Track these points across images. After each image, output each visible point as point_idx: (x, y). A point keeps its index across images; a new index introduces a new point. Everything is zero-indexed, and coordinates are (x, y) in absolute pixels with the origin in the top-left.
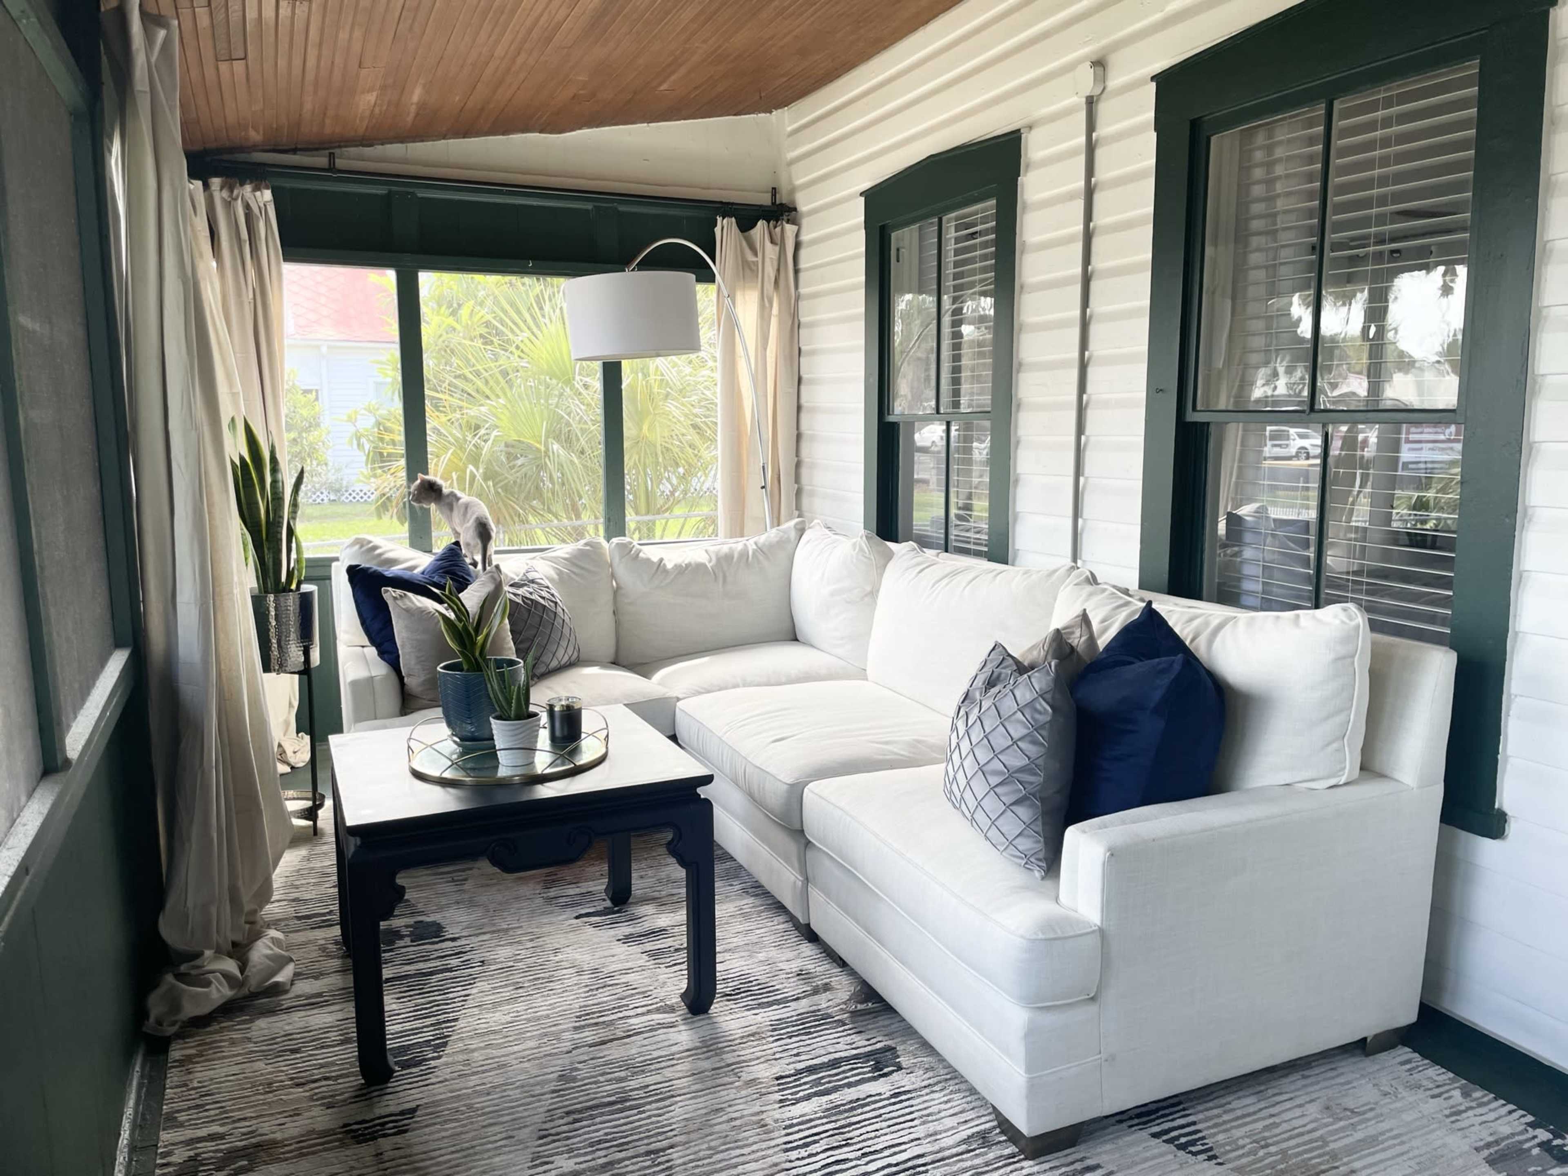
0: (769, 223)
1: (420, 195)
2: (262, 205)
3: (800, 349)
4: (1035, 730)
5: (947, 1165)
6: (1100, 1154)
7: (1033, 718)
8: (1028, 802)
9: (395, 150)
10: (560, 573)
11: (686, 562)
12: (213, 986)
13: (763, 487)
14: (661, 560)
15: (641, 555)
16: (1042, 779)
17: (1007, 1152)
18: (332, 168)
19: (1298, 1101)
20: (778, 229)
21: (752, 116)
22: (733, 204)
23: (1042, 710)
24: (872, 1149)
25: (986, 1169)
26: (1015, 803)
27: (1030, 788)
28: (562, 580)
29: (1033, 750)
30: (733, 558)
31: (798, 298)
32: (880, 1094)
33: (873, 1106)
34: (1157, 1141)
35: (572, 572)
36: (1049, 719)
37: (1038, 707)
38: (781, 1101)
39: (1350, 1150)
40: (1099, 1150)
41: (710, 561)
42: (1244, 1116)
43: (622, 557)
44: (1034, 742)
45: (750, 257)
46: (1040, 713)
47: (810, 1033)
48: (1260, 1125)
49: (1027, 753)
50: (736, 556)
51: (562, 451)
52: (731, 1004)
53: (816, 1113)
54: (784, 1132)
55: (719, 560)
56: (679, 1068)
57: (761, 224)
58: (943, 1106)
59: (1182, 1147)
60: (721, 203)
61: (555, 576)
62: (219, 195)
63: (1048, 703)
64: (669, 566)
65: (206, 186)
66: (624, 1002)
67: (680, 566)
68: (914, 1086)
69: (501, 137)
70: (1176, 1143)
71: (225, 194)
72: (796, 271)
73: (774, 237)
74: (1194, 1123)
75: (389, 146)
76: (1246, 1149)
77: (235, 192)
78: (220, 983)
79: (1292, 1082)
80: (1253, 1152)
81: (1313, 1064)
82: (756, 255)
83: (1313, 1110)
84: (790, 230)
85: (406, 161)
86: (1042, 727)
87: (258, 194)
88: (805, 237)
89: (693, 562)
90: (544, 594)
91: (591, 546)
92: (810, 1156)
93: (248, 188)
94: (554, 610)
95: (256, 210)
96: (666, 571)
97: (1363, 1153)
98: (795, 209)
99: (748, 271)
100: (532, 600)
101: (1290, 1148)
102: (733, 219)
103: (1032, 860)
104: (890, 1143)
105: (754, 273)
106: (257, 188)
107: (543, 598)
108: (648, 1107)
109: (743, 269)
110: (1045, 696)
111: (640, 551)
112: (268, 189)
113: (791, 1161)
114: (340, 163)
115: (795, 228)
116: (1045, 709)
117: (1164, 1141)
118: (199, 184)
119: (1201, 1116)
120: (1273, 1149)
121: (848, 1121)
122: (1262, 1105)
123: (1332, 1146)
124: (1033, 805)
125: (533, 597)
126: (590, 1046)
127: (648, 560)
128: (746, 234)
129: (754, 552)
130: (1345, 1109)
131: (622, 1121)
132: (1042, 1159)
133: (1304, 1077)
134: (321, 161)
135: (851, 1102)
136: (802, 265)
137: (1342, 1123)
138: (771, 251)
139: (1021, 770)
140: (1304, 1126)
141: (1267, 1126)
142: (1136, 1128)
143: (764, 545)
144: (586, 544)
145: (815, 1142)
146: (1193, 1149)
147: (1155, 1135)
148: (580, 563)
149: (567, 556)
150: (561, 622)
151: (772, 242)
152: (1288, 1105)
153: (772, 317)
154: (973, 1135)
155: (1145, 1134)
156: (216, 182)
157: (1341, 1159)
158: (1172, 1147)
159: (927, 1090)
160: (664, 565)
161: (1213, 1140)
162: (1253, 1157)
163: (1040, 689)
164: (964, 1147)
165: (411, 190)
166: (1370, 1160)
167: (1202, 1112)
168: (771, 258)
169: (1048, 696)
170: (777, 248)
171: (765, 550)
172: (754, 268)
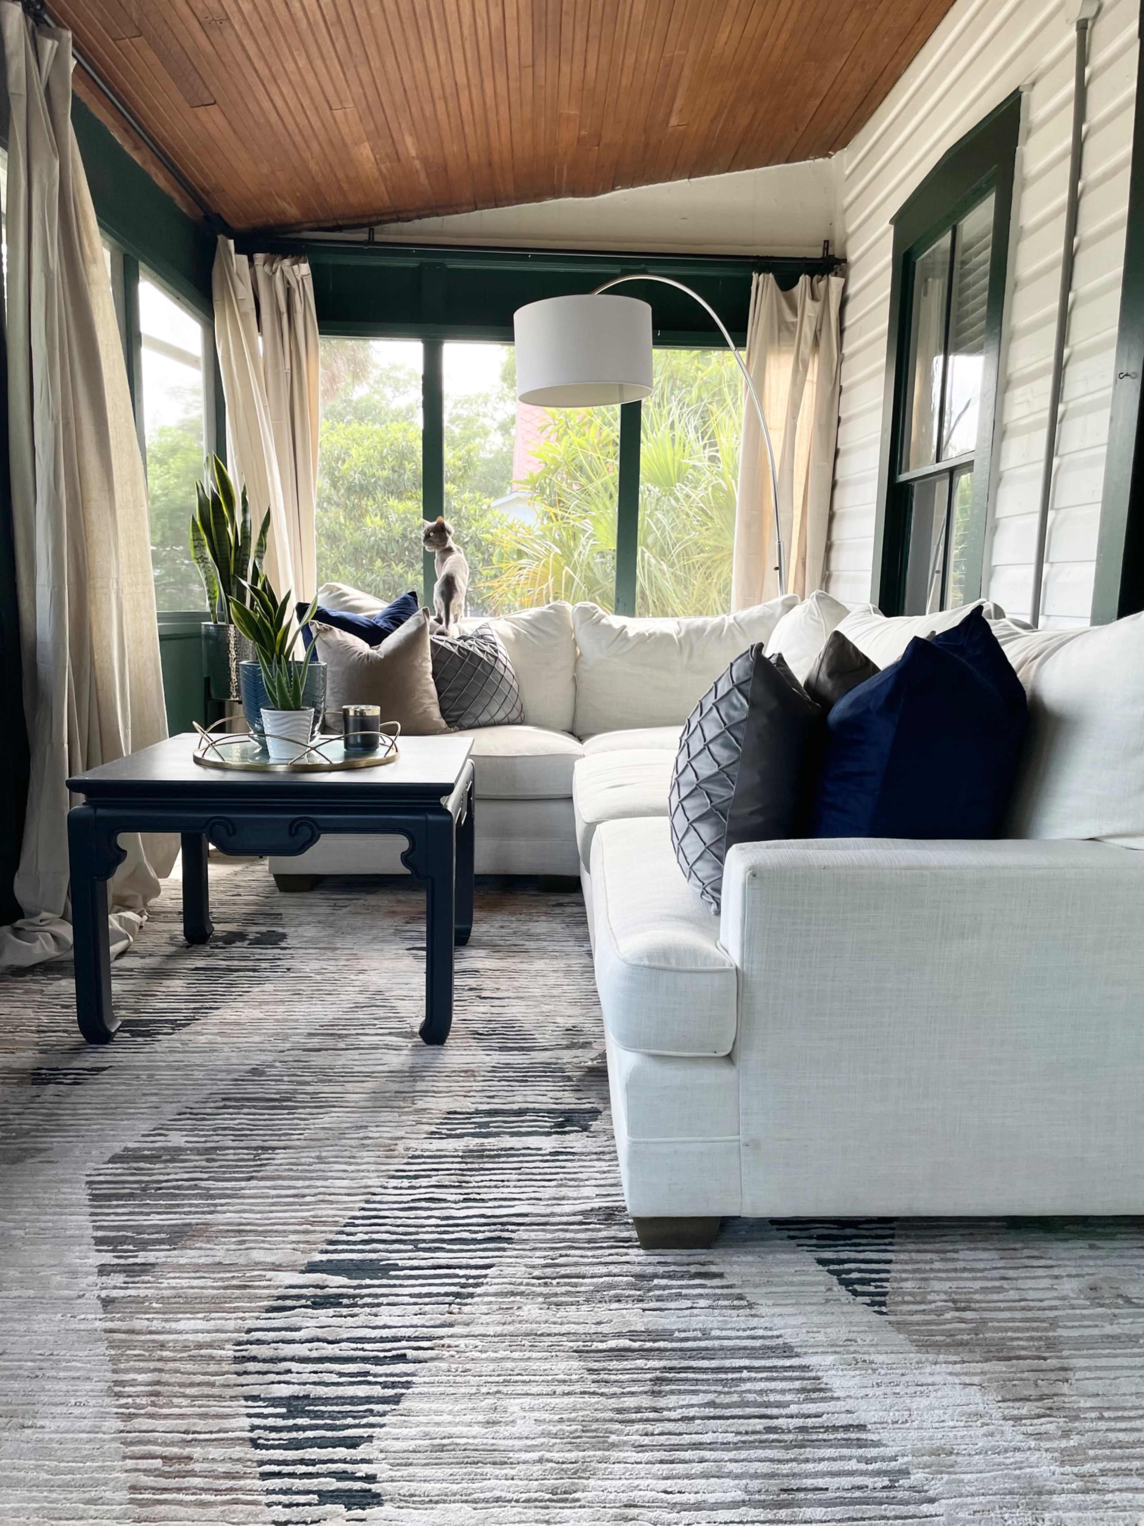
0: (812, 278)
1: (450, 266)
2: (299, 279)
3: (839, 419)
4: (728, 729)
5: (543, 1230)
6: (731, 1264)
7: (727, 715)
8: (713, 820)
9: (432, 223)
10: (517, 634)
11: (651, 631)
12: (38, 943)
13: (776, 569)
14: (624, 627)
15: (603, 621)
16: (733, 793)
17: (625, 1234)
18: (371, 241)
19: (1056, 1272)
20: (822, 284)
21: (808, 162)
22: (772, 258)
23: (739, 705)
24: (478, 1197)
25: (586, 1245)
26: (699, 819)
27: (717, 801)
28: (518, 641)
29: (723, 754)
30: (704, 630)
31: (841, 360)
32: (540, 1149)
33: (521, 1159)
34: (821, 1268)
35: (532, 634)
36: (744, 716)
37: (735, 701)
38: (433, 1133)
39: (1079, 1344)
40: (735, 1259)
41: (679, 633)
42: (964, 1270)
43: (583, 622)
44: (726, 746)
45: (789, 317)
46: (735, 708)
47: (527, 1081)
48: (978, 1285)
49: (718, 759)
50: (708, 629)
51: (653, 561)
52: (473, 1043)
53: (456, 1150)
54: (405, 1161)
55: (688, 633)
56: (365, 1085)
57: (804, 279)
58: (598, 1175)
59: (847, 1283)
60: (757, 257)
61: (512, 636)
62: (262, 270)
63: (745, 697)
64: (631, 633)
65: (251, 261)
66: (376, 1022)
67: (644, 635)
68: (584, 1150)
69: (534, 204)
70: (844, 1276)
71: (267, 268)
72: (841, 331)
73: (817, 292)
74: (889, 1262)
75: (426, 220)
76: (933, 1306)
77: (275, 266)
78: (47, 942)
79: (1068, 1249)
80: (940, 1312)
81: (1119, 1236)
82: (795, 314)
83: (1068, 1287)
84: (836, 282)
85: (441, 234)
86: (737, 725)
87: (295, 267)
88: (851, 290)
89: (658, 632)
90: (487, 648)
91: (555, 610)
92: (410, 1188)
93: (287, 262)
94: (492, 664)
95: (294, 284)
96: (626, 639)
97: (1099, 1351)
98: (845, 261)
99: (785, 334)
100: (468, 651)
101: (992, 1320)
102: (771, 275)
103: (708, 889)
104: (503, 1196)
105: (792, 333)
106: (296, 263)
107: (483, 651)
108: (300, 1111)
109: (779, 331)
110: (743, 687)
111: (603, 617)
112: (305, 262)
113: (386, 1188)
114: (378, 238)
115: (842, 281)
116: (742, 704)
117: (829, 1271)
118: (244, 258)
119: (903, 1256)
120: (969, 1315)
121: (481, 1166)
122: (1001, 1264)
123: (1060, 1332)
124: (718, 823)
125: (471, 649)
126: (304, 1050)
127: (609, 627)
128: (787, 293)
129: (731, 626)
130: (1120, 1296)
131: (266, 1117)
132: (658, 1251)
133: (1091, 1247)
134: (362, 236)
135: (501, 1149)
136: (848, 323)
137: (1100, 1310)
138: (811, 309)
139: (709, 779)
140: (1041, 1301)
141: (987, 1288)
142: (805, 1248)
143: (743, 620)
144: (550, 608)
145: (429, 1176)
146: (858, 1288)
147: (821, 1262)
148: (540, 626)
149: (529, 618)
150: (499, 677)
151: (814, 298)
152: (1040, 1272)
153: (807, 383)
154: (600, 1208)
155: (810, 1257)
156: (259, 257)
157: (1061, 1351)
158: (834, 1278)
159: (595, 1157)
160: (626, 633)
161: (895, 1285)
162: (935, 1317)
163: (738, 679)
164: (579, 1218)
165: (440, 260)
166: (1103, 1362)
167: (910, 1252)
168: (809, 317)
169: (747, 688)
170: (818, 305)
171: (742, 624)
172: (792, 329)
